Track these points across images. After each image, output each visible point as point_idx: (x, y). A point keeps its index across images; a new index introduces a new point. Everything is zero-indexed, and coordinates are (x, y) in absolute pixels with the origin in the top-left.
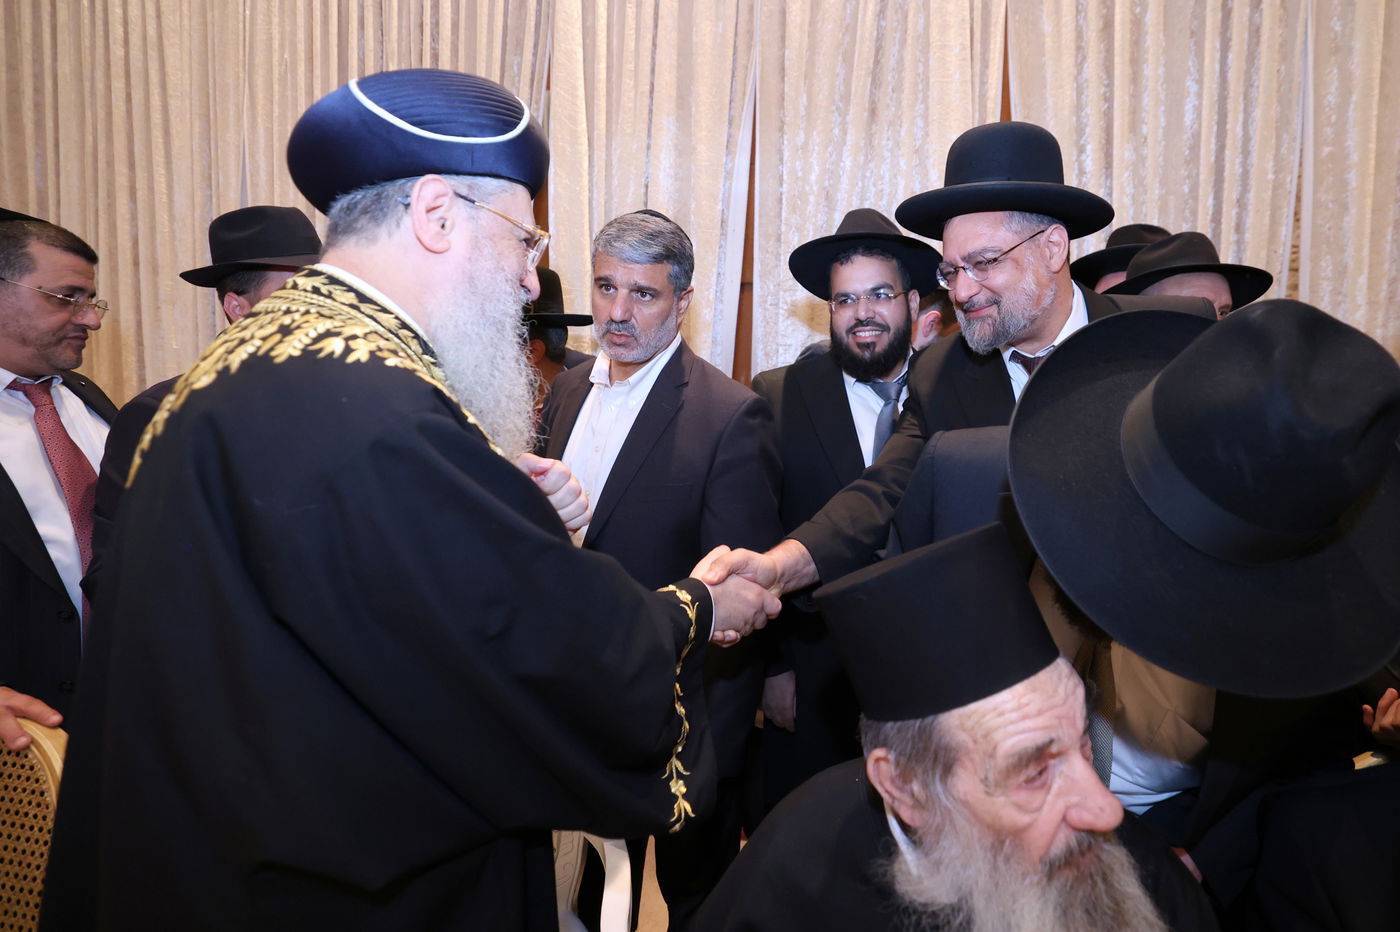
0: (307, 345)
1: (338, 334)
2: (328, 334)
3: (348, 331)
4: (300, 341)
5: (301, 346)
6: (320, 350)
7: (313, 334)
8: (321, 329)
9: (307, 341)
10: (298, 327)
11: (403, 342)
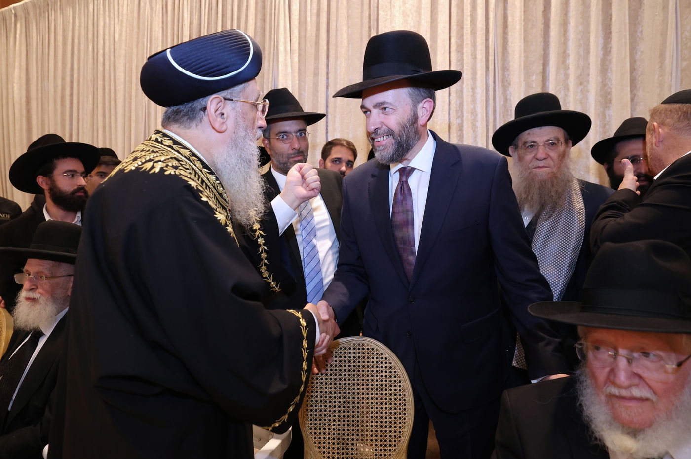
0: (139, 165)
1: (153, 160)
2: (150, 160)
3: (157, 159)
4: (137, 164)
5: (136, 165)
6: (142, 168)
7: (144, 161)
8: (148, 158)
9: (140, 163)
10: (140, 158)
11: (192, 162)
